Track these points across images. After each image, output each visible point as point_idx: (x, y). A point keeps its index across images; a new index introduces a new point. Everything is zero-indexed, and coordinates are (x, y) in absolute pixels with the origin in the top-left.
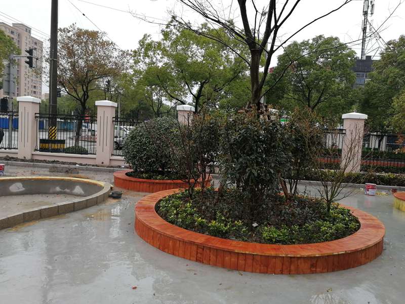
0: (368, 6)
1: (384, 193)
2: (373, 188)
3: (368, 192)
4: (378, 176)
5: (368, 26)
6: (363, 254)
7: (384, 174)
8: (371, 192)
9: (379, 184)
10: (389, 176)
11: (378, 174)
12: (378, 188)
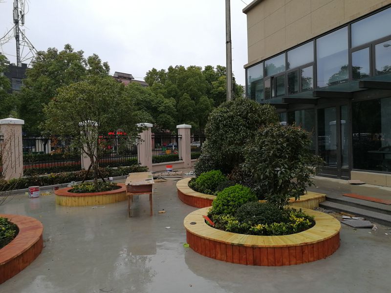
0: (18, 16)
1: (47, 193)
2: (37, 190)
3: (32, 195)
4: (42, 178)
5: (20, 35)
6: (21, 261)
7: (46, 175)
8: (35, 194)
9: (43, 185)
10: (51, 176)
11: (41, 176)
12: (42, 189)
